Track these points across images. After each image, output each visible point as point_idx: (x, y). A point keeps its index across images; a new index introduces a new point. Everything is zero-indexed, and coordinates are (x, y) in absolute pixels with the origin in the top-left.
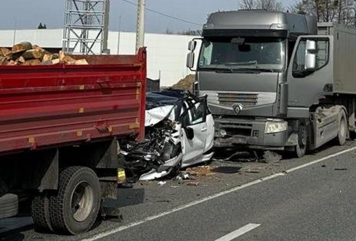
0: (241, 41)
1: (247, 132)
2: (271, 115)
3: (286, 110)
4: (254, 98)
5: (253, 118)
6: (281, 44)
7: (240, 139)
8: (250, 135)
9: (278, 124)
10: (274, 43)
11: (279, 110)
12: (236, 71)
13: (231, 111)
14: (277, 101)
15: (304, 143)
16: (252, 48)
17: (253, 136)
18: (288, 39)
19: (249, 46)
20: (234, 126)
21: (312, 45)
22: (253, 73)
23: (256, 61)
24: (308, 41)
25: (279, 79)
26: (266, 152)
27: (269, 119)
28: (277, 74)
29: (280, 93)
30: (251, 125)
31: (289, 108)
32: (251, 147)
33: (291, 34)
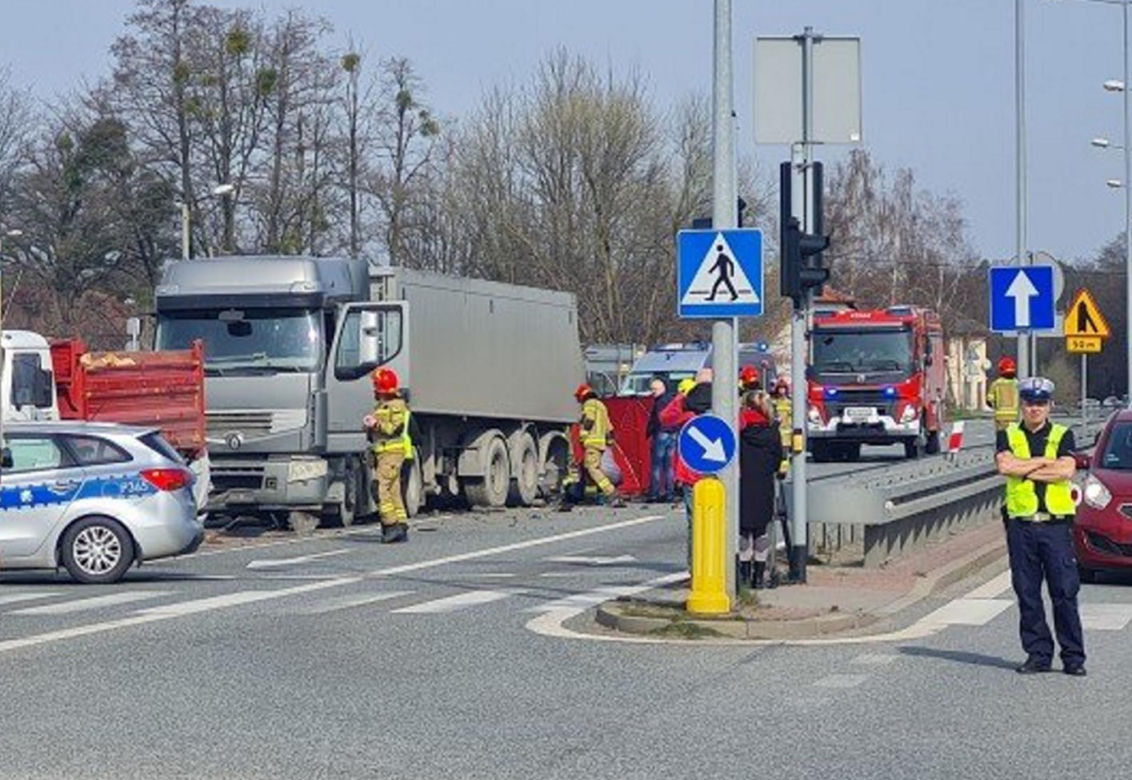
0: (239, 316)
1: (255, 482)
2: (297, 449)
3: (325, 439)
4: (264, 422)
5: (265, 456)
6: (309, 319)
7: (240, 496)
8: (260, 487)
9: (312, 464)
10: (296, 319)
11: (314, 441)
12: (229, 372)
13: (221, 445)
14: (310, 424)
15: (353, 501)
16: (254, 329)
17: (267, 487)
18: (325, 309)
19: (249, 325)
20: (229, 473)
21: (370, 319)
22: (260, 375)
23: (264, 354)
24: (363, 312)
25: (313, 384)
26: (293, 515)
27: (293, 457)
28: (306, 375)
29: (313, 409)
30: (262, 469)
31: (330, 436)
32: (261, 508)
33: (329, 298)
